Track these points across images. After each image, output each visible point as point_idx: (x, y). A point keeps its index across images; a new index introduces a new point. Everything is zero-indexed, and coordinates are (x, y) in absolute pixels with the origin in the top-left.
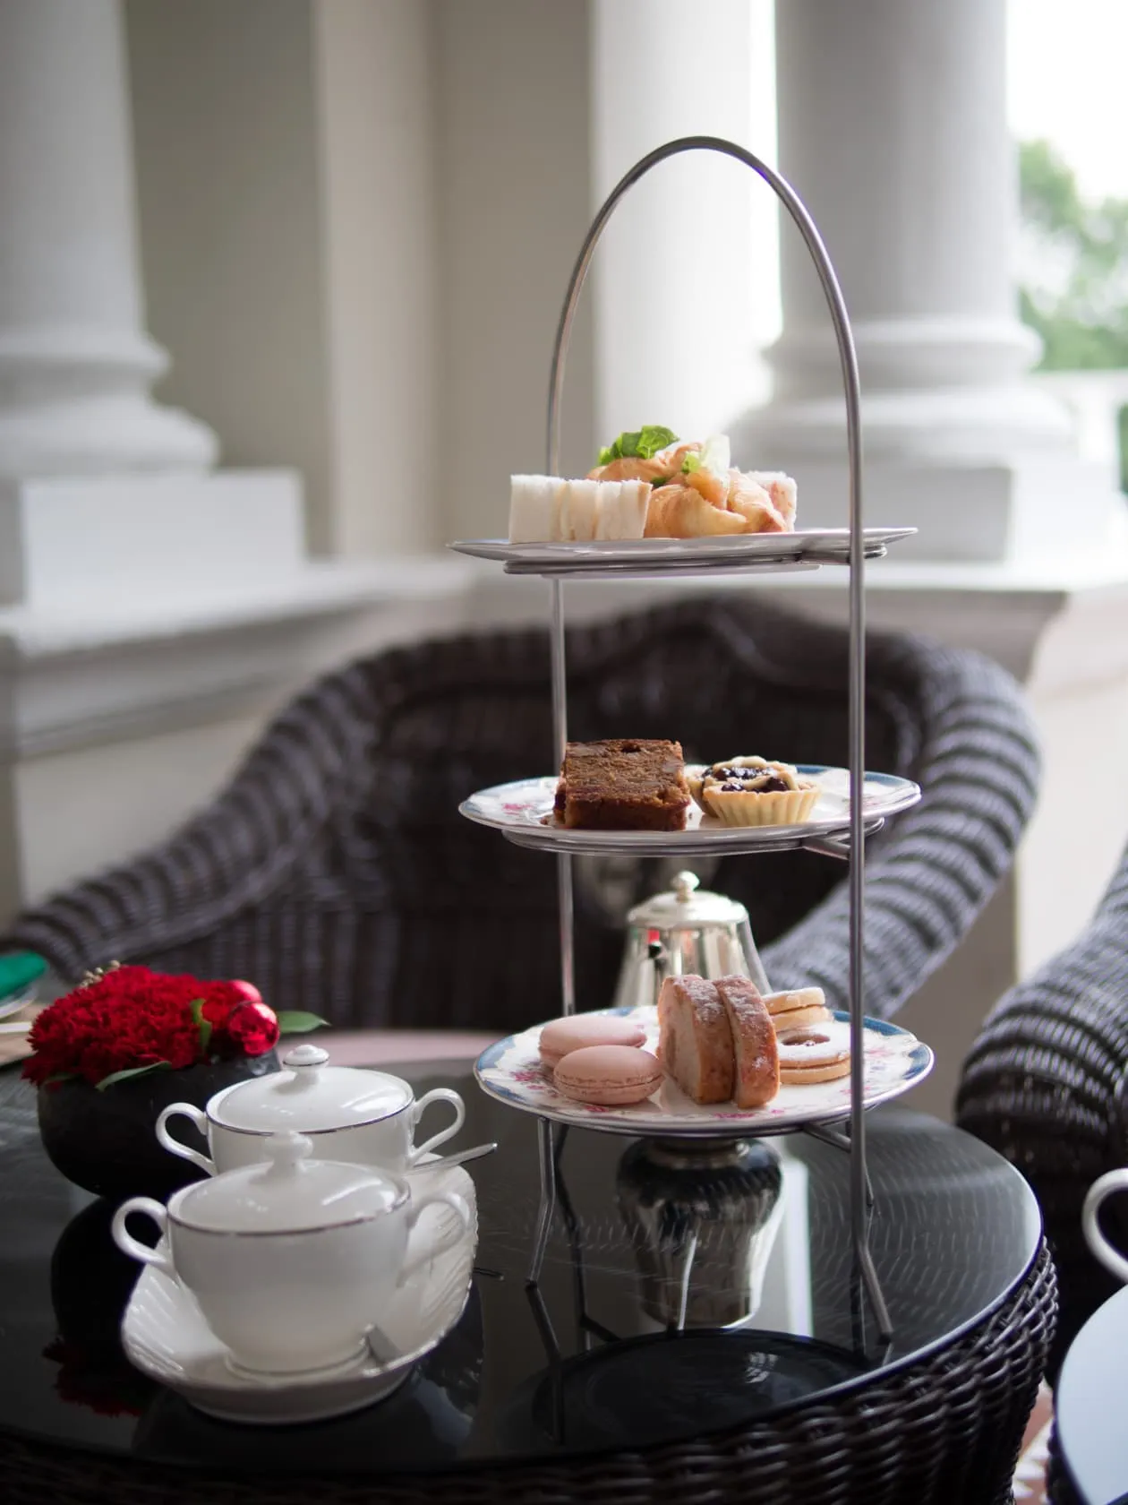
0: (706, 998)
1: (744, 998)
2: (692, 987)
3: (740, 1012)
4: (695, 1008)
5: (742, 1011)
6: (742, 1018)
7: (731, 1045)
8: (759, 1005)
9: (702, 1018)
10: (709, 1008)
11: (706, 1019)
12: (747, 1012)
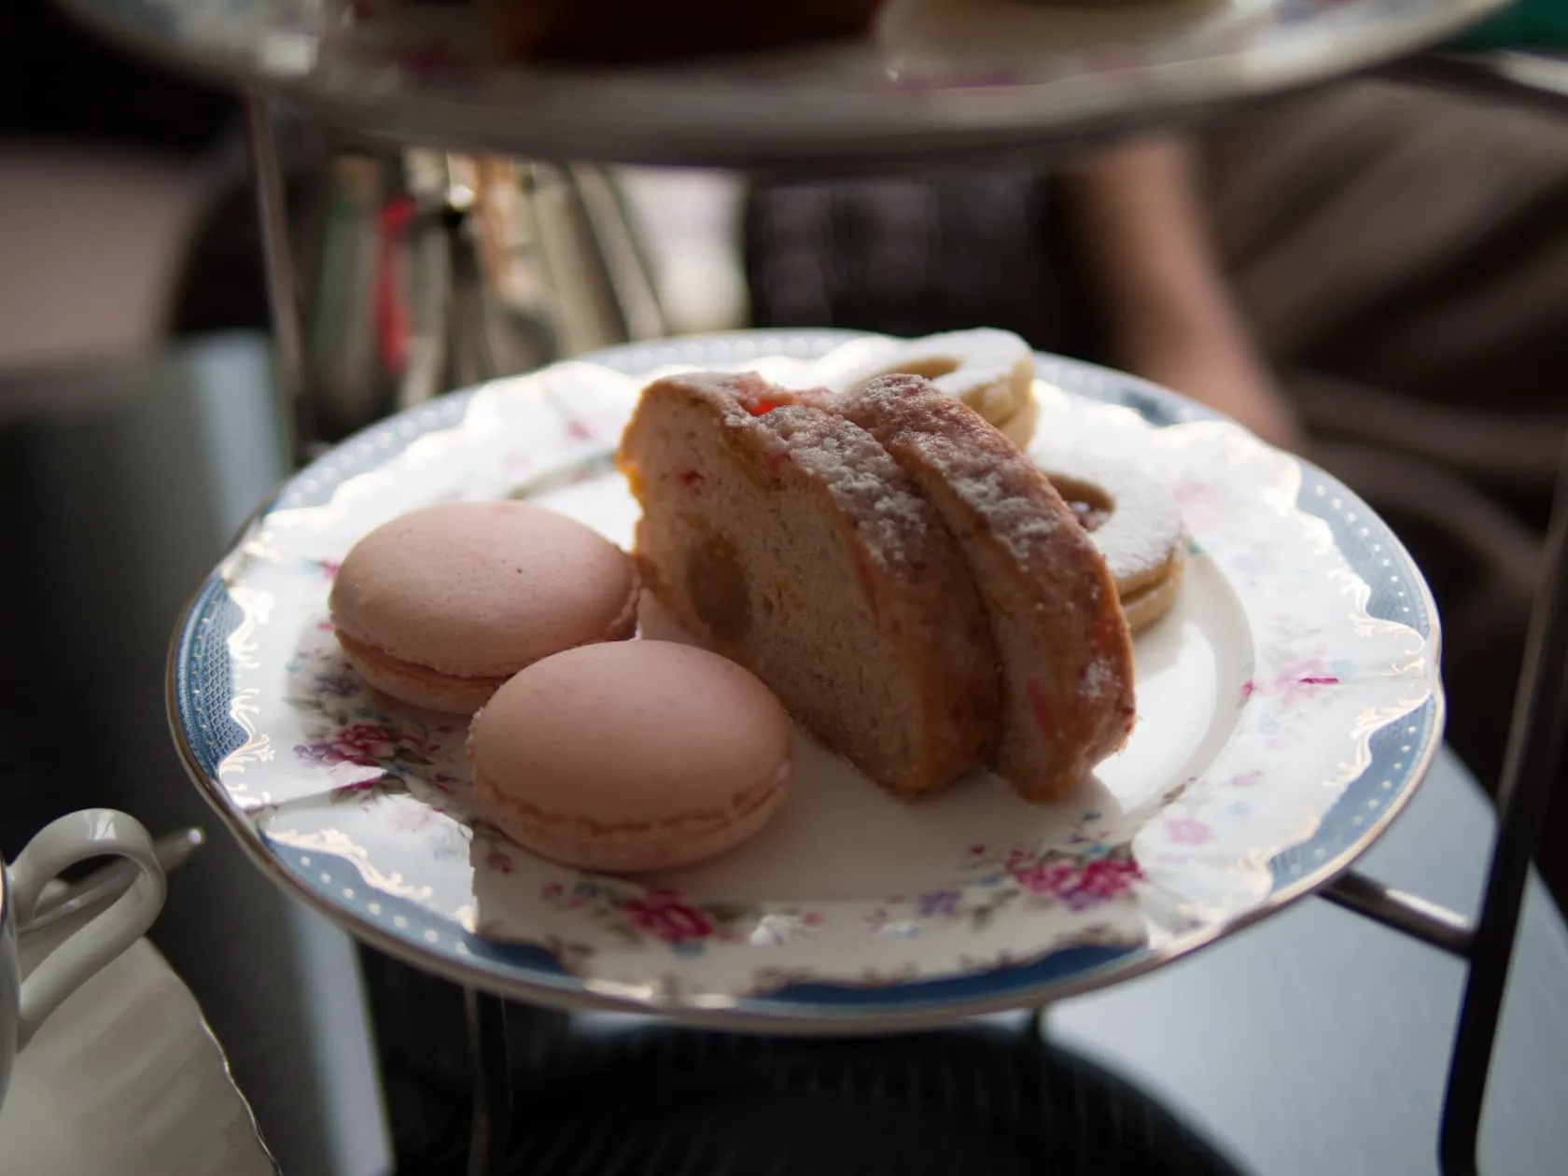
0: (868, 482)
1: (992, 478)
2: (799, 436)
3: (1003, 529)
4: (854, 523)
5: (1013, 521)
6: (1021, 553)
7: (982, 627)
8: (1039, 491)
9: (888, 553)
10: (889, 514)
11: (899, 556)
12: (1023, 529)
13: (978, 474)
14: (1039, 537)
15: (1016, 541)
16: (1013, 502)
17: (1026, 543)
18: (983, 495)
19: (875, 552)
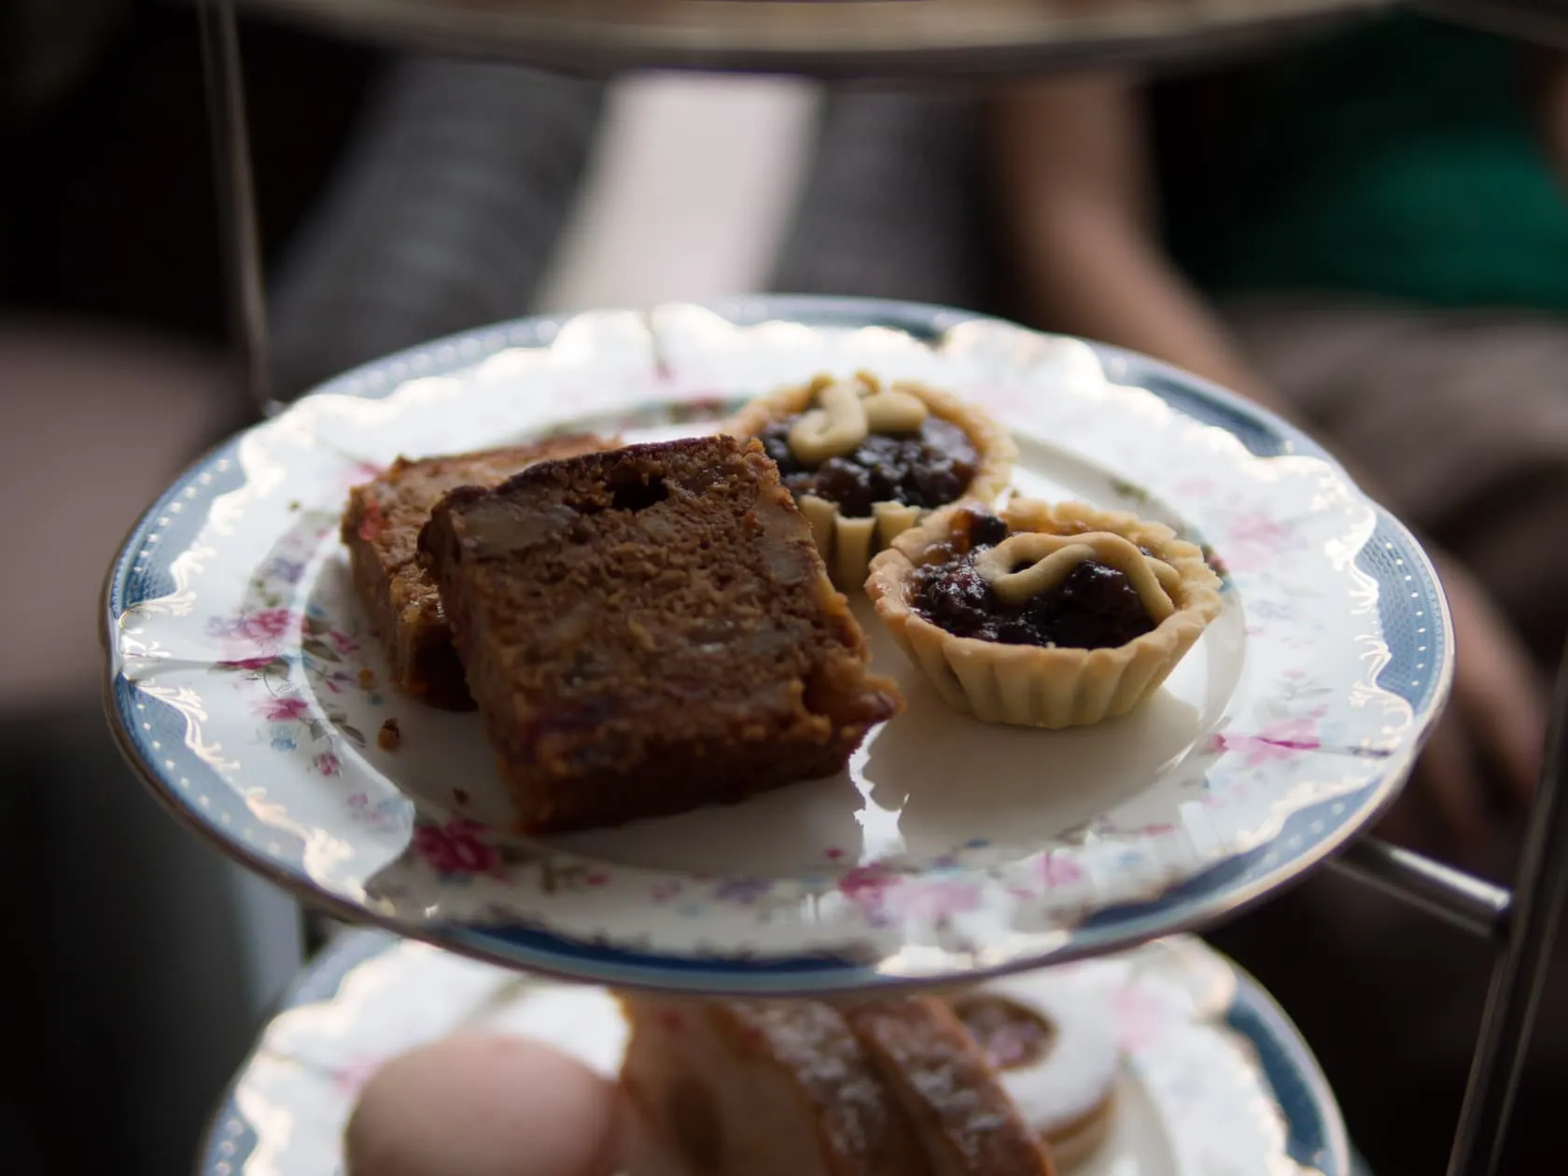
0: (834, 1069)
1: (945, 1071)
3: (954, 1125)
4: (819, 1110)
5: (963, 1115)
6: (970, 1149)
9: (850, 1143)
10: (853, 1103)
11: (860, 1145)
12: (972, 1124)
13: (933, 1065)
14: (985, 1133)
15: (966, 1136)
16: (966, 1097)
17: (974, 1140)
18: (937, 1089)
19: (839, 1142)
